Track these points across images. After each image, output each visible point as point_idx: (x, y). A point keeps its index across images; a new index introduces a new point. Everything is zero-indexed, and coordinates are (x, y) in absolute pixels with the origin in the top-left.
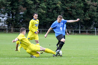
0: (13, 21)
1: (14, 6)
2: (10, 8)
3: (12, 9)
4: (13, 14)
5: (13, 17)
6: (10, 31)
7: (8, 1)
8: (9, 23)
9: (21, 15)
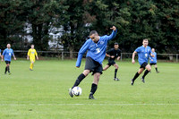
0: (72, 38)
1: (76, 12)
2: (68, 17)
3: (72, 18)
4: (73, 27)
5: (72, 32)
6: (67, 56)
7: (65, 5)
8: (67, 43)
9: (87, 28)
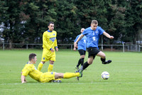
1: (14, 12)
2: (8, 16)
6: (7, 47)
7: (5, 6)
8: (7, 36)
